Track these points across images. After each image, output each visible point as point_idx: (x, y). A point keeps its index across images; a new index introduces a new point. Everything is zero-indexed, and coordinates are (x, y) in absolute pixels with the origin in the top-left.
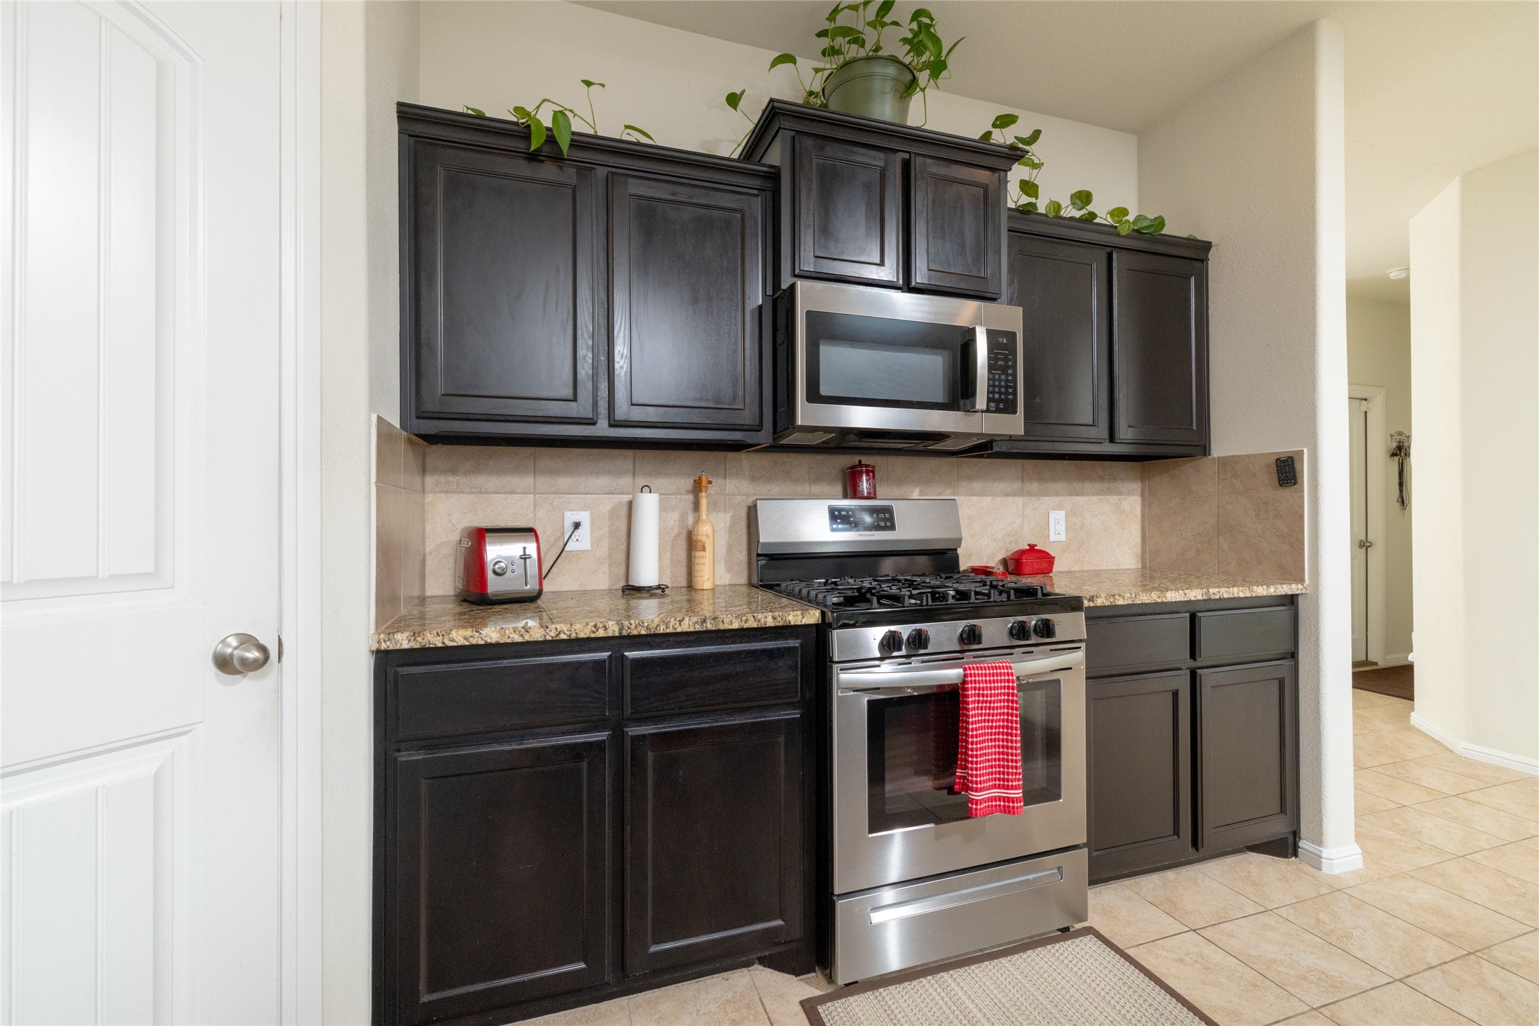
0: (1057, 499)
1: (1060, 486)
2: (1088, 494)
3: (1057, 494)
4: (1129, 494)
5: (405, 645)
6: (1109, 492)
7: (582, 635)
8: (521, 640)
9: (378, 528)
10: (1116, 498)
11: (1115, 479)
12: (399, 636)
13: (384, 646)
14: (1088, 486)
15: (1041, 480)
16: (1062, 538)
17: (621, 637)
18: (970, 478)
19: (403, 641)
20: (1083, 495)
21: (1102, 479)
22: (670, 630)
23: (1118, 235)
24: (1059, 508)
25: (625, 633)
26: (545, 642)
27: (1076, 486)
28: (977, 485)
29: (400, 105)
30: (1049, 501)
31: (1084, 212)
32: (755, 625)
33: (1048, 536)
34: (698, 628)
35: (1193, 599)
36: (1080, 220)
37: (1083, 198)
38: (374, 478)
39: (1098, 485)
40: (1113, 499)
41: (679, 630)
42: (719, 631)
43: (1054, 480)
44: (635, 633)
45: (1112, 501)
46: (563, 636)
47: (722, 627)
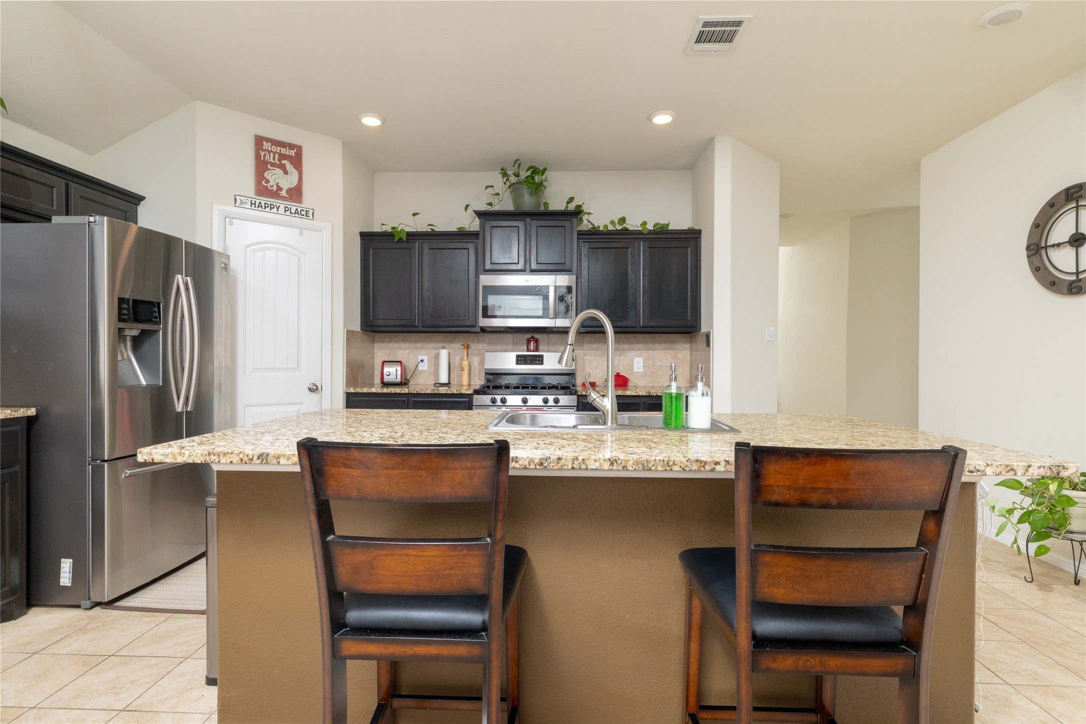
0: (639, 352)
1: (640, 346)
2: (657, 350)
3: (639, 350)
4: (682, 350)
5: (352, 392)
6: (670, 348)
7: (398, 392)
8: (381, 392)
9: (346, 360)
10: (674, 352)
11: (674, 343)
12: (351, 389)
13: (347, 391)
14: (657, 346)
15: (629, 343)
16: (641, 370)
17: (409, 394)
18: (591, 343)
19: (352, 390)
20: (654, 350)
21: (665, 342)
22: (423, 392)
23: (644, 234)
24: (640, 356)
25: (410, 392)
26: (388, 393)
27: (651, 346)
28: (594, 346)
29: (360, 232)
30: (633, 353)
31: (622, 227)
32: (450, 392)
33: (633, 370)
34: (432, 392)
35: (641, 395)
36: (621, 230)
37: (623, 220)
38: (345, 346)
39: (664, 346)
40: (672, 352)
41: (426, 392)
42: (438, 394)
43: (638, 343)
44: (413, 392)
45: (672, 353)
46: (392, 392)
47: (440, 392)
